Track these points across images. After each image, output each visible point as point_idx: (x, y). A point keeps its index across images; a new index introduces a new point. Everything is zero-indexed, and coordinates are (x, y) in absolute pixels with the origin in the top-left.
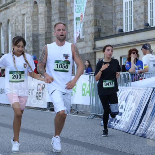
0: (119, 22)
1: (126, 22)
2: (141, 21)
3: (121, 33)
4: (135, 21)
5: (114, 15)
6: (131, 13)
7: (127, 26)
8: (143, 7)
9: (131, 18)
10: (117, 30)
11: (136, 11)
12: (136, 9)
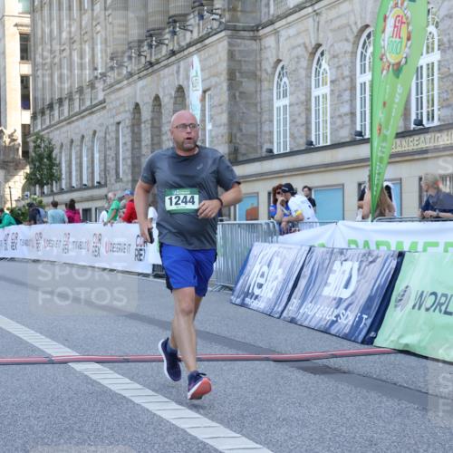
0: (268, 137)
1: (279, 138)
2: (301, 137)
3: (270, 155)
4: (292, 136)
5: (259, 127)
6: (285, 125)
7: (279, 144)
8: (304, 115)
9: (285, 131)
10: (264, 150)
11: (294, 121)
12: (294, 117)
